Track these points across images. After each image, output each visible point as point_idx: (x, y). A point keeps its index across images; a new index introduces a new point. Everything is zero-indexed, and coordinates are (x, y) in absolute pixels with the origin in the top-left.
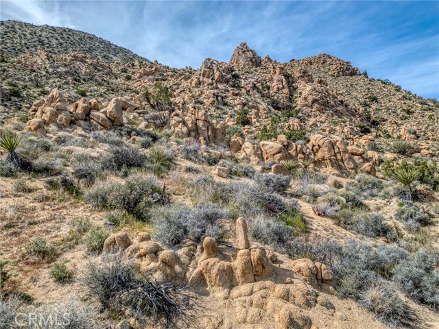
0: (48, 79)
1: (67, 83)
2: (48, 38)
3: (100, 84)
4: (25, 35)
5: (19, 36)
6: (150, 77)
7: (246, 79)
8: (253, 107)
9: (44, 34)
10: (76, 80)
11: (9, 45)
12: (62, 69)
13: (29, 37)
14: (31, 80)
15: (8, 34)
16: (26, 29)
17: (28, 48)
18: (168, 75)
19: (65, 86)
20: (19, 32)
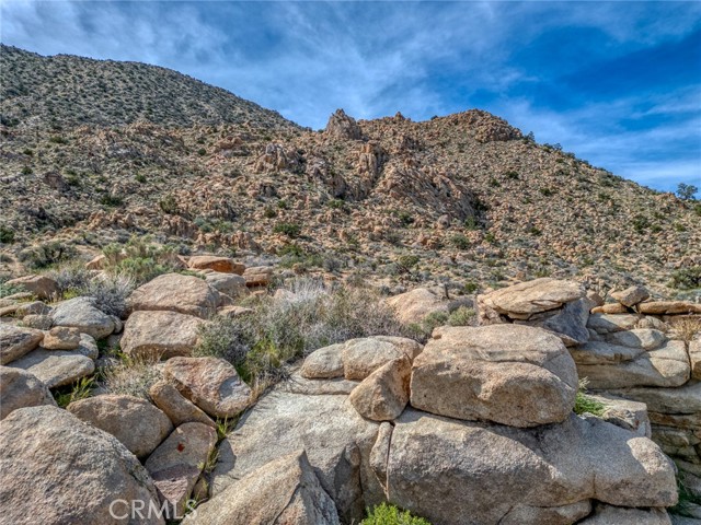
0: (107, 163)
1: (127, 167)
2: (112, 80)
3: (163, 167)
4: (80, 77)
5: (73, 78)
6: (228, 152)
7: (311, 164)
8: (301, 197)
9: (106, 74)
10: (136, 163)
11: (59, 93)
12: (122, 151)
13: (86, 79)
14: (89, 165)
15: (59, 77)
16: (83, 67)
17: (85, 97)
18: (253, 147)
19: (125, 171)
20: (73, 71)
